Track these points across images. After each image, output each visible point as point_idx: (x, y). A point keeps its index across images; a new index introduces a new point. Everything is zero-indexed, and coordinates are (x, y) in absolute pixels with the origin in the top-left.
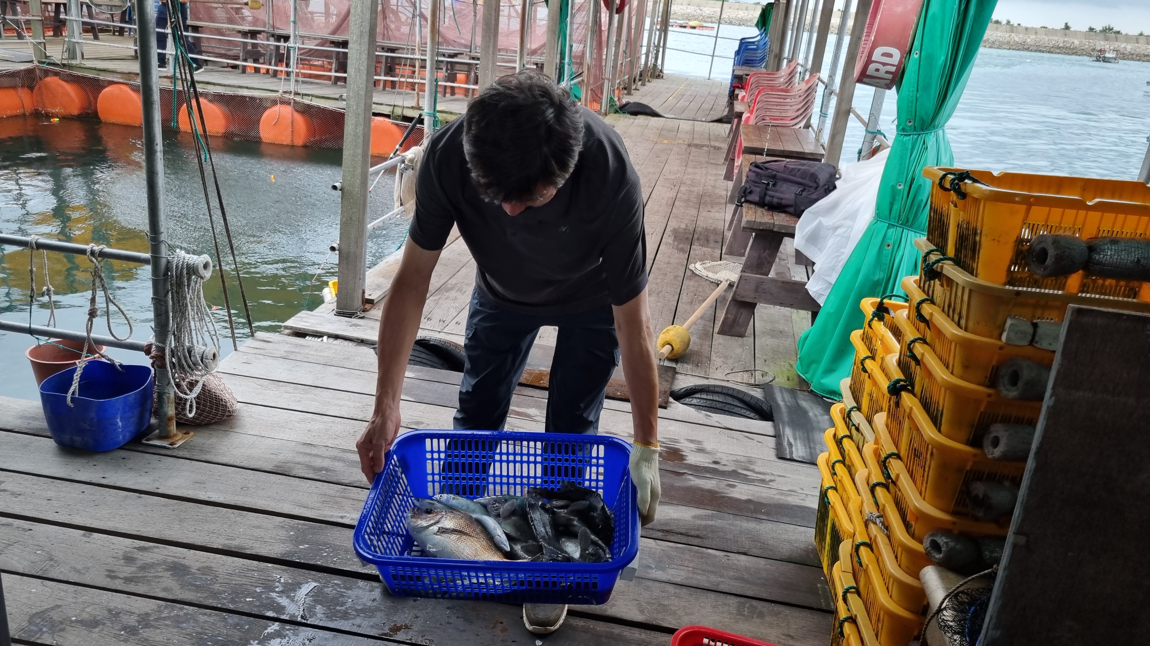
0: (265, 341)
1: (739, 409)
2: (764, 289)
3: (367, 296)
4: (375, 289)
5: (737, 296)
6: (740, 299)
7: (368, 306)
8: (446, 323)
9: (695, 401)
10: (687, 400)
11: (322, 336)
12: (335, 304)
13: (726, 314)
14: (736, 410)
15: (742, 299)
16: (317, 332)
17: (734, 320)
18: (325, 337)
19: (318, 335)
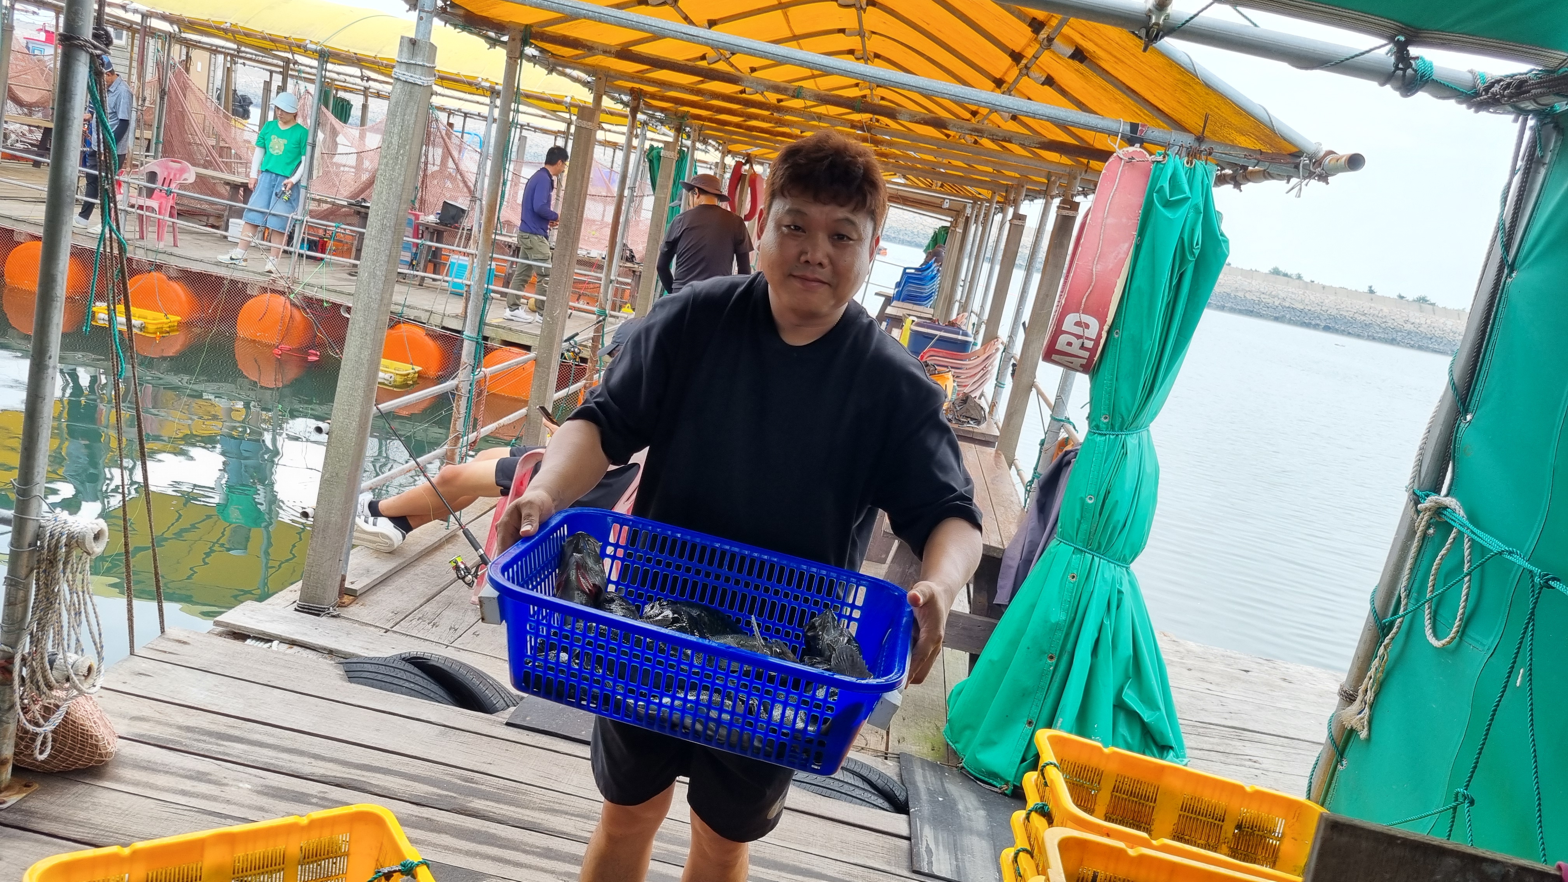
3: (346, 587)
4: (361, 575)
7: (346, 599)
8: (459, 632)
11: (272, 641)
12: (299, 594)
16: (264, 633)
18: (276, 643)
19: (266, 638)
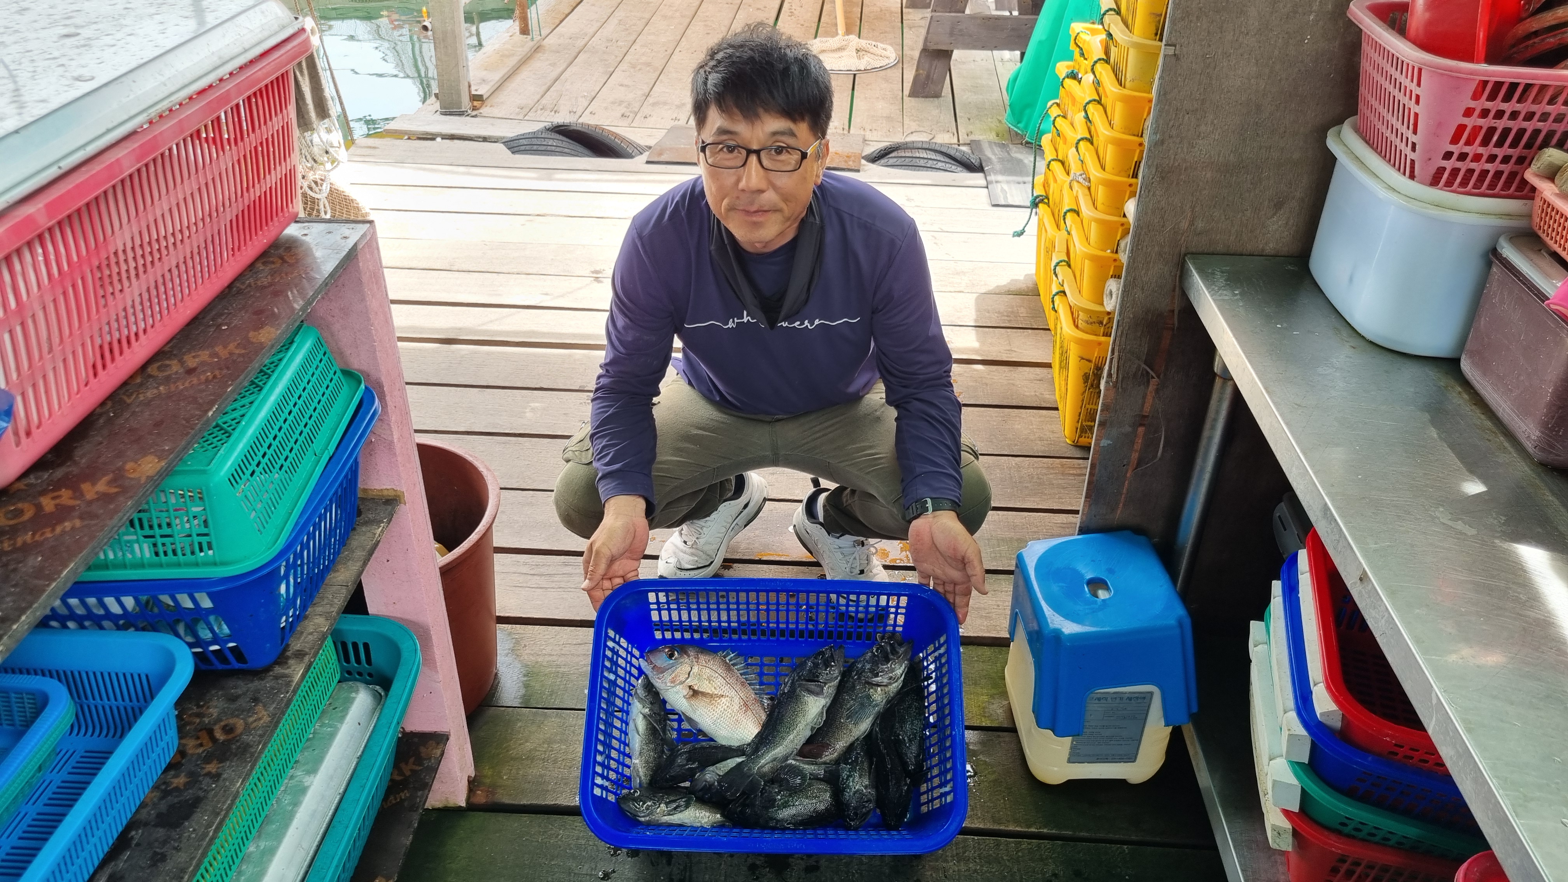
0: (370, 147)
1: (943, 164)
2: (961, 30)
3: (474, 93)
4: (480, 84)
5: (928, 44)
6: (932, 46)
7: (476, 103)
8: (579, 114)
9: (891, 161)
10: (883, 161)
11: (433, 139)
12: (438, 103)
13: (917, 70)
14: (940, 165)
15: (935, 47)
16: (427, 133)
17: (928, 77)
18: (439, 139)
19: (430, 137)
